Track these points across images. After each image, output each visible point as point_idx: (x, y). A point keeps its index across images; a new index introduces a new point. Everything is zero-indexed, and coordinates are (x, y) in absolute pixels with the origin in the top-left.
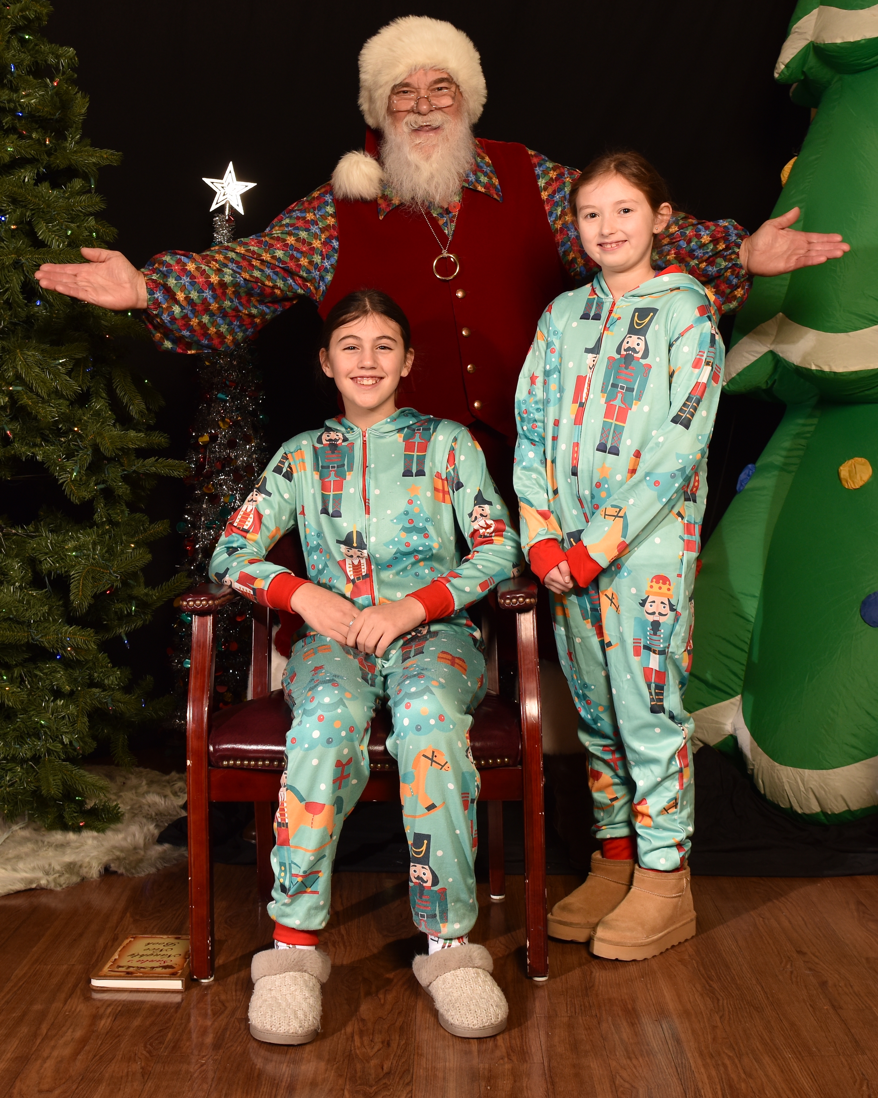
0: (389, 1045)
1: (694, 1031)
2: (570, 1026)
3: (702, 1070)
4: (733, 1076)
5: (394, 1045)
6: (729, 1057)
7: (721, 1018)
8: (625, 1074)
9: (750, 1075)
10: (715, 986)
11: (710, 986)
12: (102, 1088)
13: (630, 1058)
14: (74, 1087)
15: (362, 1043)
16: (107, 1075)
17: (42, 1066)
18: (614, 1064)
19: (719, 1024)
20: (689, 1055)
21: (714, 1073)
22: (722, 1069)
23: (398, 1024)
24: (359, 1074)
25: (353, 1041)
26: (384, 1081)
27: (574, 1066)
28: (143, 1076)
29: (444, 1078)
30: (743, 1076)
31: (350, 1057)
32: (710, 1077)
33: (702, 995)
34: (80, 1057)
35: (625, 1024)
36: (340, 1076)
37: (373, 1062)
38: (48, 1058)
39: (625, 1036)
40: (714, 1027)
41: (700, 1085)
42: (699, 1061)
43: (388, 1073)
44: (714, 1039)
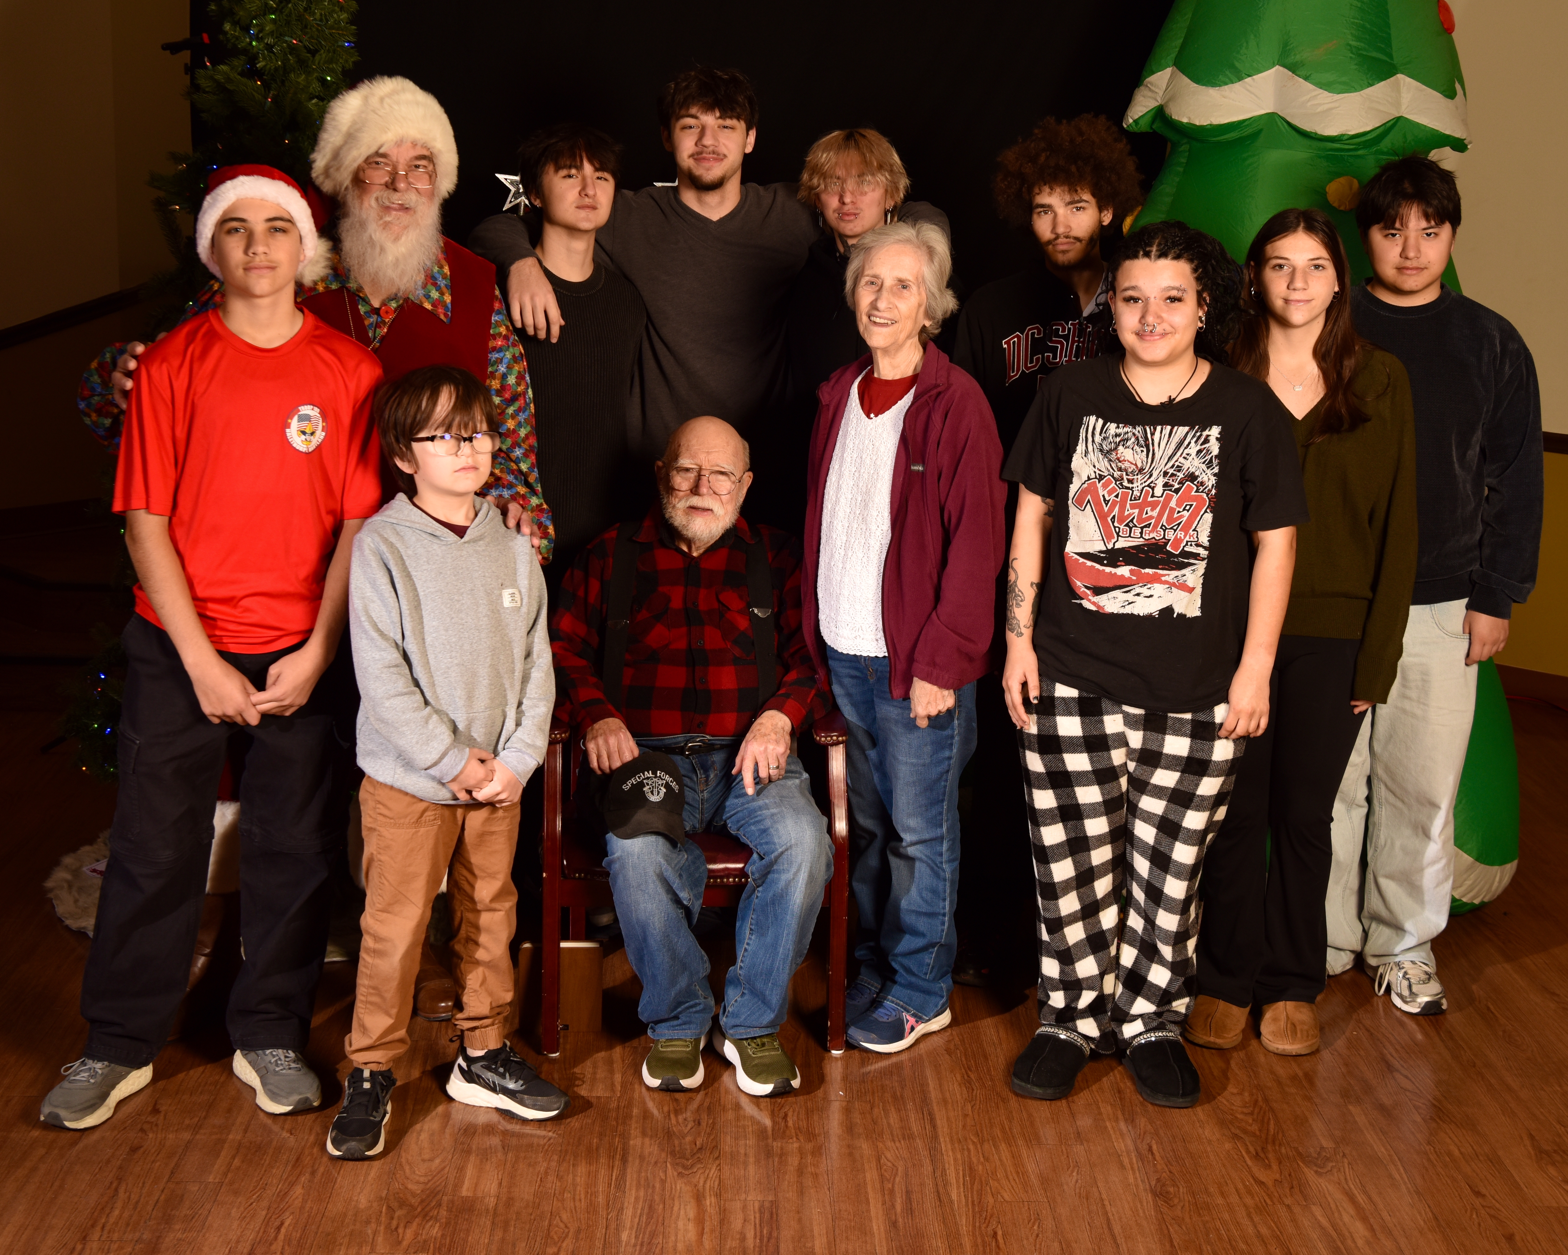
0: (699, 1124)
1: (948, 1119)
2: (847, 1111)
3: (950, 1153)
4: (974, 1160)
5: (704, 1124)
6: (974, 1142)
7: (972, 1107)
8: (889, 1155)
9: (987, 1159)
10: (972, 1076)
11: (968, 1076)
12: (472, 1158)
13: (894, 1141)
14: (450, 1157)
15: (678, 1122)
16: (474, 1147)
17: (418, 1138)
18: (880, 1145)
19: (970, 1113)
20: (942, 1140)
21: (959, 1156)
22: (966, 1153)
23: (706, 1104)
24: (677, 1149)
25: (670, 1119)
26: (699, 1155)
27: (849, 1146)
28: (504, 1148)
29: (745, 1154)
30: (982, 1159)
31: (669, 1134)
32: (955, 1160)
33: (960, 1084)
34: (447, 1131)
35: (893, 1109)
36: (663, 1150)
37: (688, 1139)
38: (421, 1130)
39: (892, 1121)
40: (966, 1116)
41: (947, 1166)
42: (949, 1146)
43: (700, 1149)
44: (964, 1126)
